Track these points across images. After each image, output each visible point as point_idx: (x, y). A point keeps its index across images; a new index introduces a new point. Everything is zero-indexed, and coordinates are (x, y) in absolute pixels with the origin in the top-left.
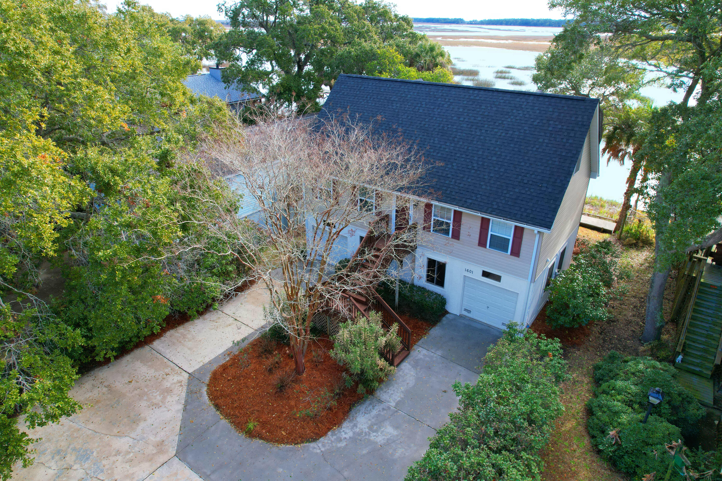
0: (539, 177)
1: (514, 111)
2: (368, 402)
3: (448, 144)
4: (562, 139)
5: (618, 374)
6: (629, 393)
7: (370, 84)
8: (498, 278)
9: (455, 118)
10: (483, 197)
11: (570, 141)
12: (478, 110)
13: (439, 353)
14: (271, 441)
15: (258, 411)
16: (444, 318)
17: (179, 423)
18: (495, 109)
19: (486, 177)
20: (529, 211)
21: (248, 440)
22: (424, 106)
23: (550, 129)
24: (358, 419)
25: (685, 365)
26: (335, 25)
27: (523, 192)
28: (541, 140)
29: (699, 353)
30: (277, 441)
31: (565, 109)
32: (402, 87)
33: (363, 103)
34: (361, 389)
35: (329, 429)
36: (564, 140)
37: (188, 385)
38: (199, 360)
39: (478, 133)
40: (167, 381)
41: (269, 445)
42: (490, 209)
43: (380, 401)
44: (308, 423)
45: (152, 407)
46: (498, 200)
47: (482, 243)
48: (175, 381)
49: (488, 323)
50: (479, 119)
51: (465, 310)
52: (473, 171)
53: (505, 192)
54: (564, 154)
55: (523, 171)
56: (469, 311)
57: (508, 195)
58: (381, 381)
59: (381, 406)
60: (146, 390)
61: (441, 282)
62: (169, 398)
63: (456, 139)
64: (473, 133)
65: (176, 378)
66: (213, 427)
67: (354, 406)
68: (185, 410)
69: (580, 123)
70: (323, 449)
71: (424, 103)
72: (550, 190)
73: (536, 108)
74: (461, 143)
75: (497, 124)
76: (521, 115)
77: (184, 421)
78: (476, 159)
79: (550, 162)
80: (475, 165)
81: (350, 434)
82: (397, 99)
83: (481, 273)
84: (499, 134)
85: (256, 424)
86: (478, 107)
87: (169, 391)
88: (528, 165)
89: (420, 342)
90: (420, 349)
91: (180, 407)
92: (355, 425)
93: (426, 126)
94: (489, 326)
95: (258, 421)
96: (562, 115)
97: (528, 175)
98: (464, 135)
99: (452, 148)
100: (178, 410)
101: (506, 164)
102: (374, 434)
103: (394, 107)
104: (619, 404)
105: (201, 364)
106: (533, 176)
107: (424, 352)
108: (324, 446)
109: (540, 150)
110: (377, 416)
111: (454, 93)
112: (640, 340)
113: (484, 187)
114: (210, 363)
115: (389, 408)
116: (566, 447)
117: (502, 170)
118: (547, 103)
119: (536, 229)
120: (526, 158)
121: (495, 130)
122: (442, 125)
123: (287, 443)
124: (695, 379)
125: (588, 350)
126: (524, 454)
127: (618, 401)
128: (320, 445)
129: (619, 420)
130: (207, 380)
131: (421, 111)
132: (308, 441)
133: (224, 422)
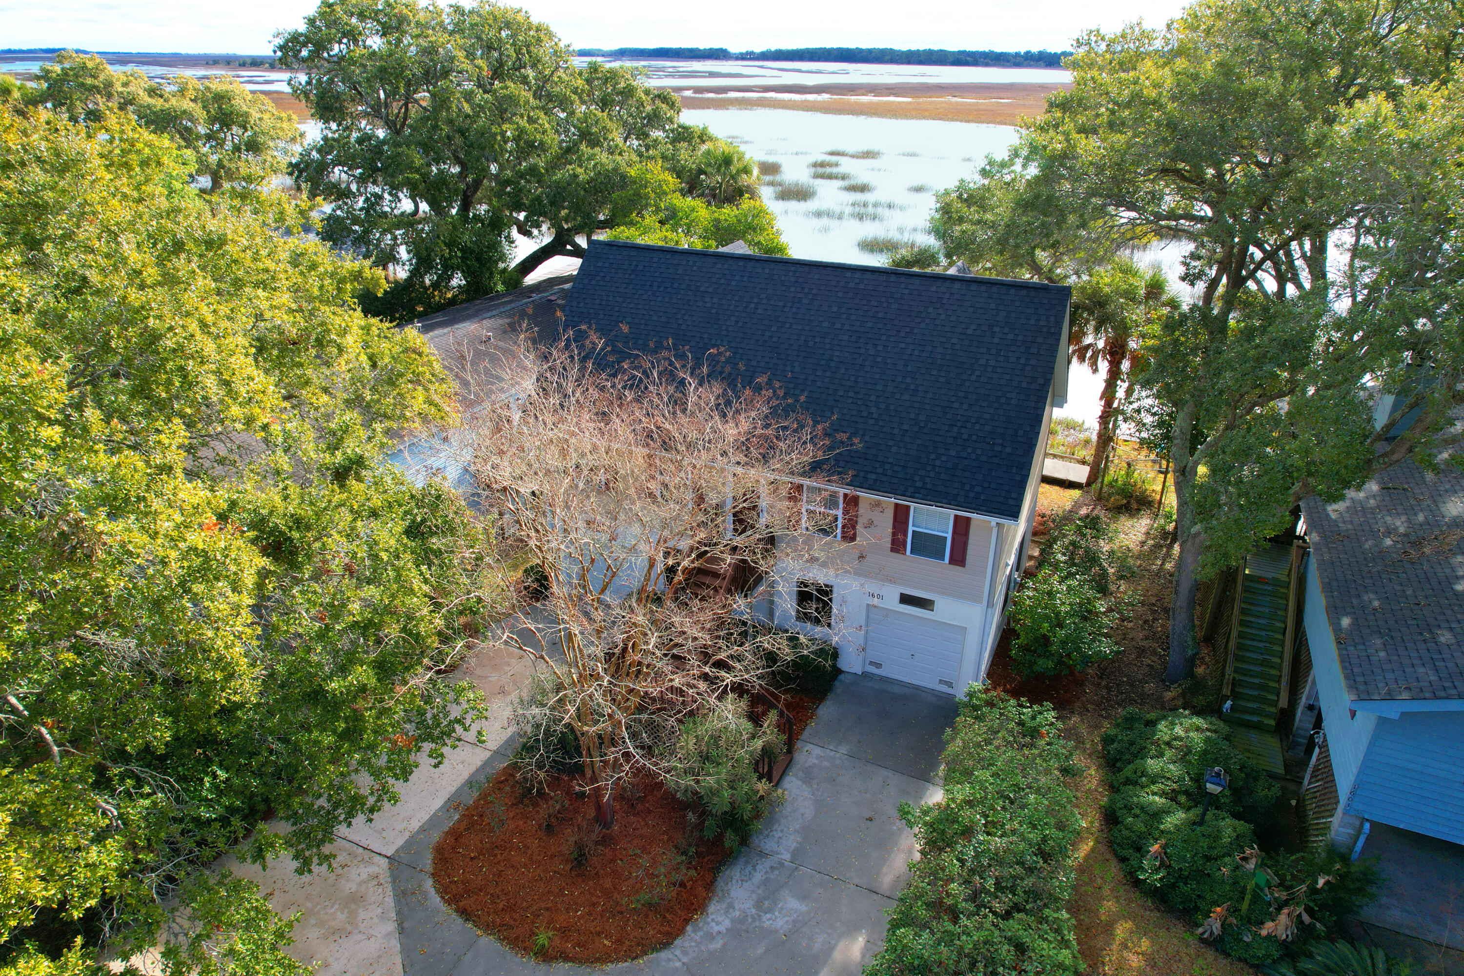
0: (988, 428)
1: (930, 310)
2: (742, 860)
3: (819, 373)
4: (1018, 358)
5: (1145, 748)
6: (1169, 779)
7: (655, 260)
8: (927, 605)
9: (825, 324)
10: (896, 468)
11: (1033, 362)
12: (866, 308)
13: (843, 749)
14: (587, 961)
15: (547, 909)
16: (837, 683)
17: (398, 960)
18: (895, 306)
19: (896, 431)
20: (978, 489)
21: (544, 967)
22: (764, 301)
23: (996, 340)
24: (733, 894)
25: (1237, 715)
26: (540, 121)
27: (965, 455)
28: (983, 362)
29: (1255, 693)
30: (598, 960)
31: (1018, 304)
32: (719, 266)
33: (645, 297)
34: (730, 839)
35: (687, 921)
36: (1022, 361)
37: (394, 881)
38: (401, 827)
39: (872, 352)
40: (348, 880)
41: (585, 970)
42: (911, 490)
43: (763, 855)
44: (647, 916)
45: (331, 939)
46: (923, 473)
47: (897, 546)
48: (364, 876)
49: (915, 682)
50: (869, 325)
51: (871, 663)
52: (872, 422)
53: (933, 456)
54: (1024, 385)
55: (959, 417)
56: (878, 665)
57: (938, 463)
59: (767, 864)
60: (309, 905)
61: (824, 619)
62: (362, 914)
63: (833, 364)
64: (862, 351)
65: (365, 871)
66: (469, 954)
67: (719, 870)
68: (401, 930)
69: (1045, 329)
70: (685, 960)
71: (763, 296)
72: (1008, 450)
73: (967, 304)
74: (843, 371)
75: (902, 334)
76: (943, 317)
77: (405, 951)
78: (873, 398)
79: (1003, 400)
80: (873, 410)
81: (727, 923)
82: (710, 290)
83: (897, 598)
84: (908, 352)
85: (550, 934)
86: (865, 302)
87: (357, 899)
88: (965, 407)
89: (806, 734)
90: (809, 747)
91: (391, 927)
92: (731, 906)
93: (775, 339)
94: (917, 688)
95: (554, 929)
96: (1013, 315)
97: (968, 425)
98: (846, 355)
99: (827, 380)
100: (389, 934)
101: (927, 407)
102: (768, 916)
103: (708, 305)
104: (1157, 798)
105: (407, 835)
106: (977, 427)
107: (817, 751)
108: (685, 953)
109: (983, 379)
110: (766, 882)
111: (817, 277)
112: (1163, 681)
113: (894, 449)
114: (423, 829)
115: (781, 864)
116: (1086, 884)
117: (922, 417)
118: (986, 295)
119: (993, 521)
120: (961, 394)
121: (902, 346)
122: (803, 338)
123: (618, 960)
124: (1254, 736)
125: (1088, 711)
127: (1154, 794)
128: (678, 952)
129: (1162, 827)
130: (427, 862)
131: (760, 311)
132: (655, 949)
133: (487, 942)
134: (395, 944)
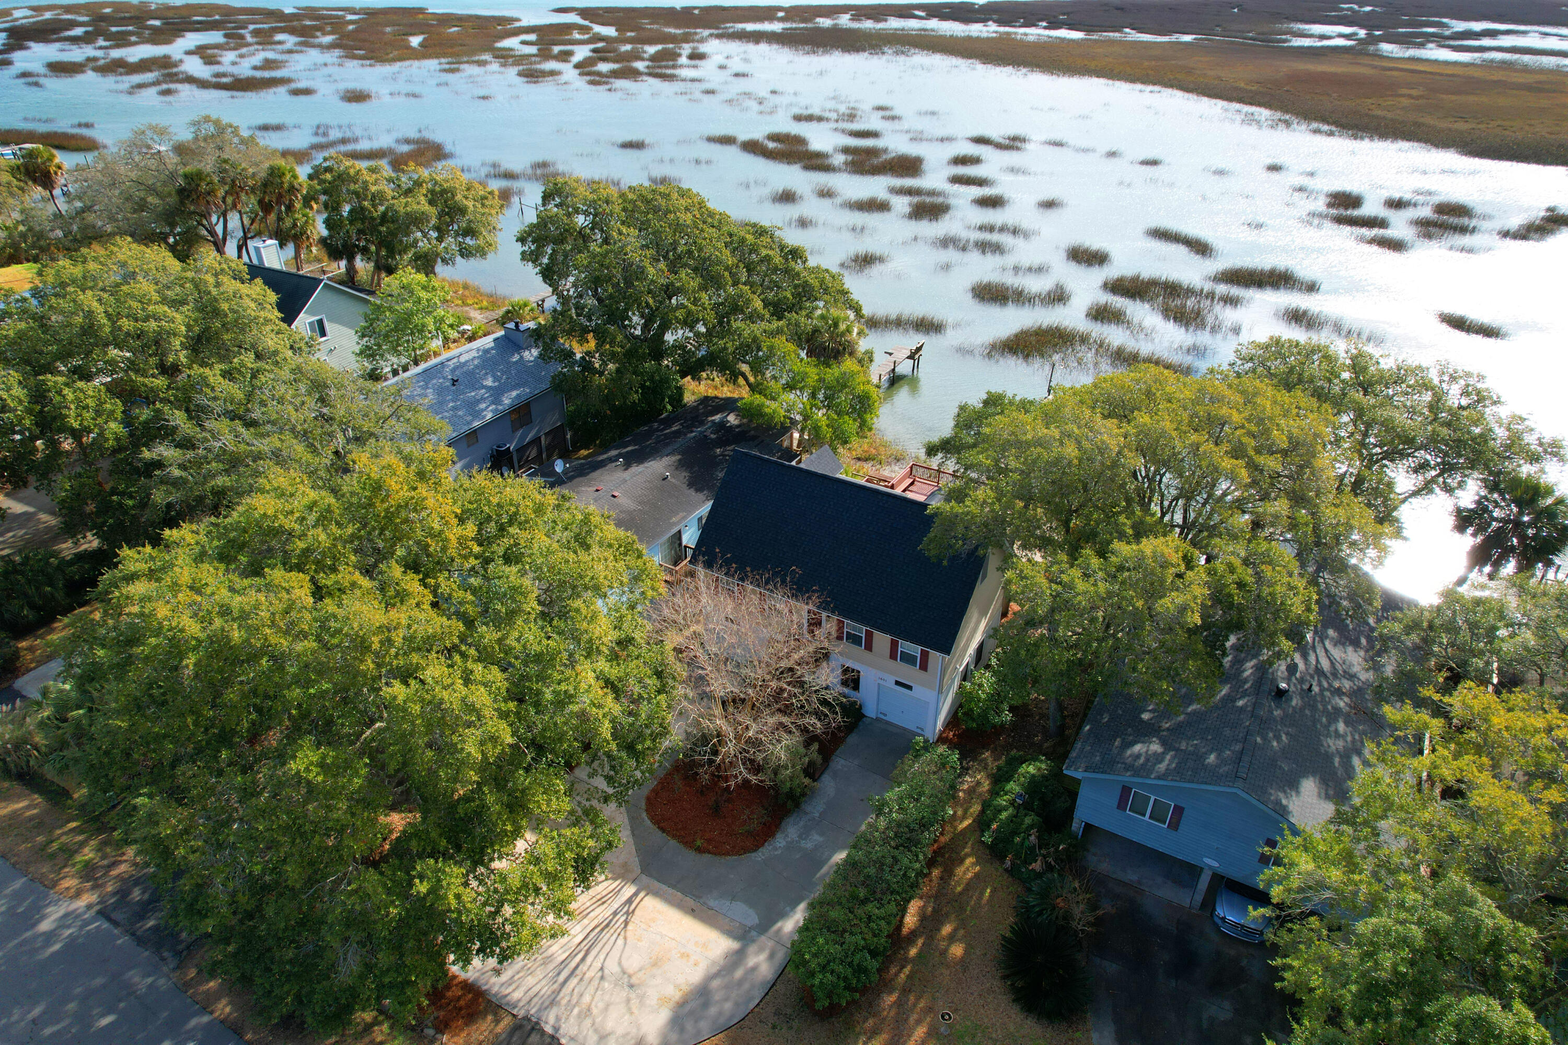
0: (941, 602)
1: (921, 527)
2: (795, 815)
3: (858, 556)
5: (1011, 777)
6: (1014, 793)
8: (909, 688)
9: (864, 527)
10: (892, 618)
12: (887, 520)
13: (857, 762)
14: (718, 855)
15: (701, 830)
16: (861, 724)
18: (902, 522)
19: (894, 597)
20: (932, 635)
21: (699, 855)
22: (832, 507)
24: (789, 830)
27: (927, 616)
30: (723, 855)
34: (790, 804)
35: (766, 841)
37: (628, 812)
39: (887, 548)
41: (717, 858)
42: (900, 633)
43: (806, 813)
44: (747, 837)
46: (905, 623)
47: (893, 656)
48: (613, 809)
49: (904, 726)
50: (888, 531)
51: (882, 714)
52: (883, 589)
53: (912, 614)
55: (928, 594)
56: (885, 715)
57: (914, 618)
58: (804, 795)
59: (807, 817)
61: (856, 687)
63: (866, 552)
64: (882, 546)
66: (664, 848)
67: (783, 818)
68: (634, 835)
70: (763, 858)
71: (832, 503)
72: (950, 616)
74: (870, 557)
75: (904, 540)
77: (636, 844)
78: (885, 575)
79: (951, 587)
80: (884, 583)
81: (784, 843)
82: (802, 494)
83: (893, 682)
84: (906, 551)
85: (702, 841)
86: (887, 516)
88: (932, 588)
89: (838, 752)
90: (838, 759)
91: (628, 832)
92: (787, 836)
94: (904, 729)
95: (704, 839)
100: (628, 836)
102: (804, 842)
104: (1004, 803)
107: (842, 762)
108: (763, 855)
110: (805, 826)
112: (1046, 737)
115: (814, 818)
119: (939, 654)
123: (733, 855)
125: (995, 750)
126: (913, 849)
127: (1004, 800)
128: (760, 854)
129: (1001, 817)
130: (643, 804)
132: (750, 852)
133: (673, 843)
134: (631, 840)
